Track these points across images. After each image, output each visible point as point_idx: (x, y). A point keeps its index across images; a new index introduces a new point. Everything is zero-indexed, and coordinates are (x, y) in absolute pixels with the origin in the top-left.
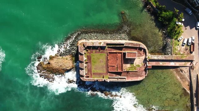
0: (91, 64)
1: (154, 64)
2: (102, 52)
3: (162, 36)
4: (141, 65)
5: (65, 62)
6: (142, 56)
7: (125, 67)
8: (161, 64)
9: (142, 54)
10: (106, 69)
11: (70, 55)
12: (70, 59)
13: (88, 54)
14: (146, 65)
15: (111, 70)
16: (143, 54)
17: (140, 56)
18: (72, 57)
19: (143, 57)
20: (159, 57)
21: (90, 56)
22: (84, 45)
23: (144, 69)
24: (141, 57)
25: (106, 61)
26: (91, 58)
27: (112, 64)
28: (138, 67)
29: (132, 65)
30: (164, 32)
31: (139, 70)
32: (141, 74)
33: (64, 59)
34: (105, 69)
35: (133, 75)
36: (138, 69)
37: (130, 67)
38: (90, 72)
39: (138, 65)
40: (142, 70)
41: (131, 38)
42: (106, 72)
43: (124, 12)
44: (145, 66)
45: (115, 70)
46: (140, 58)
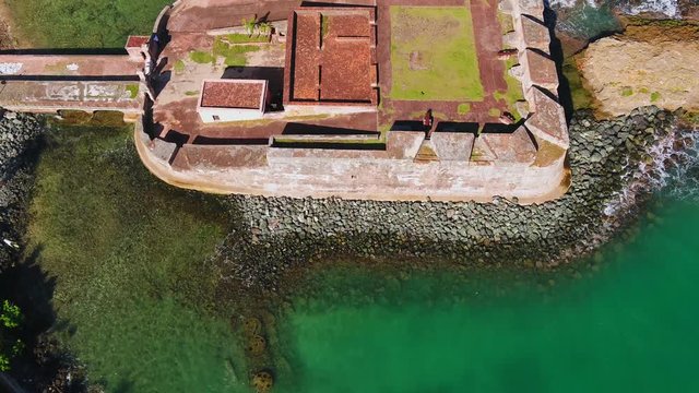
0: (479, 46)
1: (111, 65)
2: (416, 106)
3: (30, 218)
4: (187, 60)
5: (634, 75)
6: (173, 104)
7: (278, 54)
8: (73, 66)
9: (169, 114)
10: (388, 23)
11: (607, 114)
12: (606, 93)
13: (497, 96)
14: (159, 62)
15: (356, 17)
16: (162, 117)
17: (184, 103)
18: (591, 109)
19: (165, 97)
20: (77, 92)
21: (486, 90)
22: (537, 147)
23: (172, 44)
24: (178, 98)
25: (386, 58)
26: (482, 77)
27: (352, 47)
28: (201, 49)
29: (235, 63)
30: (8, 242)
31: (198, 37)
32: (194, 17)
33: (643, 91)
34: (393, 24)
35: (237, 12)
36: (203, 41)
37: (251, 53)
38: (479, 9)
39: (201, 62)
40: (182, 36)
41: (224, 209)
42: (385, 8)
43: (257, 381)
44: (162, 56)
45: (337, 20)
46: (188, 94)
